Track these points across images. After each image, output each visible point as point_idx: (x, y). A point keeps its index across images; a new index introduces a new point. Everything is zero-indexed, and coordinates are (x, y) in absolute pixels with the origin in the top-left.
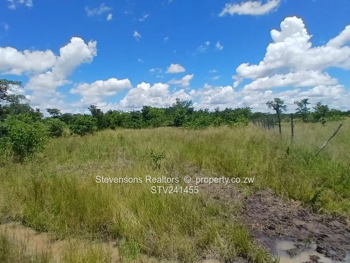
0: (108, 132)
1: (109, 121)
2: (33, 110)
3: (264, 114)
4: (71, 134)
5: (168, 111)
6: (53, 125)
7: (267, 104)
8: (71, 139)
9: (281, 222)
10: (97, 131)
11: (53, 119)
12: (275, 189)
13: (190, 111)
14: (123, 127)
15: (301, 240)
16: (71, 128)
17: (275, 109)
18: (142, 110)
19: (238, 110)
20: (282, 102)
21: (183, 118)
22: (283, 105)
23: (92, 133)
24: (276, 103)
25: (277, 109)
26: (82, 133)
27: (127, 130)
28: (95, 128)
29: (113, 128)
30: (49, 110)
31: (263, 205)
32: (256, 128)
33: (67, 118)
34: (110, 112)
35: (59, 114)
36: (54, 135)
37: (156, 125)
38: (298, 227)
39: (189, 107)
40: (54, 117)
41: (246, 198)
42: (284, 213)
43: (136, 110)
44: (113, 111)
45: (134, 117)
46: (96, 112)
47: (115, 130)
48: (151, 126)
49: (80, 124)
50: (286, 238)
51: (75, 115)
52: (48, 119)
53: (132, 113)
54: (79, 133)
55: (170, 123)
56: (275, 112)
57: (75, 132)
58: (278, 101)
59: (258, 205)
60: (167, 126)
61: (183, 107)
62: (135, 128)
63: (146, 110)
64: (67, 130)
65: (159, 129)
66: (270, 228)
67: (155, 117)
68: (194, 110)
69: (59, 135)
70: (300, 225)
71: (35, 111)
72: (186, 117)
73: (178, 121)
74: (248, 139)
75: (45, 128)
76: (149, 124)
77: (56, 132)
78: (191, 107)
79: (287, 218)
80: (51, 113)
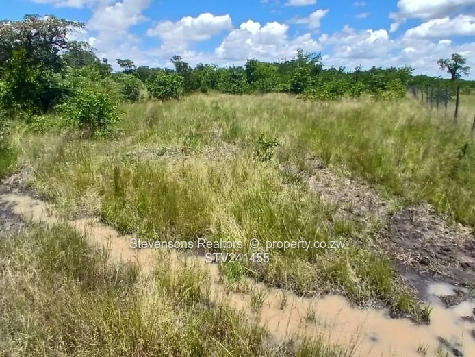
0: (199, 98)
1: (199, 81)
2: (99, 60)
3: (431, 79)
4: (150, 97)
5: (284, 68)
6: (127, 85)
7: (439, 62)
8: (150, 105)
9: (438, 255)
10: (183, 95)
11: (125, 75)
12: (437, 205)
13: (317, 70)
14: (218, 89)
15: (464, 285)
16: (149, 89)
17: (450, 71)
18: (246, 66)
19: (392, 70)
20: (463, 61)
21: (306, 79)
22: (464, 66)
23: (176, 98)
24: (453, 62)
25: (453, 70)
26: (164, 98)
27: (224, 96)
28: (181, 90)
29: (204, 91)
30: (119, 61)
31: (416, 227)
32: (417, 103)
33: (144, 74)
34: (201, 68)
35: (133, 68)
36: (129, 98)
37: (265, 90)
38: (462, 266)
39: (316, 63)
40: (127, 72)
41: (391, 214)
42: (445, 242)
44: (204, 65)
45: (234, 76)
46: (182, 67)
47: (208, 95)
48: (257, 91)
49: (161, 84)
50: (443, 279)
51: (153, 69)
52: (119, 74)
53: (231, 70)
54: (160, 98)
55: (284, 86)
56: (449, 76)
57: (154, 95)
58: (457, 59)
59: (409, 227)
60: (280, 91)
61: (307, 63)
62: (234, 92)
63: (252, 66)
64: (144, 92)
65: (269, 96)
66: (422, 262)
67: (263, 77)
68: (324, 68)
69: (134, 99)
70: (467, 264)
71: (102, 62)
72: (310, 80)
73: (298, 85)
74: (402, 121)
75: (117, 88)
76: (255, 88)
77: (131, 95)
78: (319, 63)
79: (447, 250)
80: (123, 65)
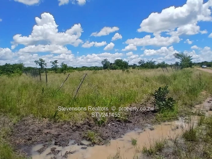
3: (33, 69)
7: (35, 62)
9: (36, 134)
12: (34, 114)
15: (47, 141)
17: (40, 65)
19: (15, 65)
20: (44, 61)
22: (45, 63)
24: (40, 62)
25: (41, 65)
31: (26, 126)
32: (27, 77)
38: (46, 134)
41: (15, 124)
42: (38, 127)
50: (38, 143)
56: (40, 67)
58: (41, 60)
59: (23, 127)
66: (29, 140)
70: (47, 132)
79: (40, 130)
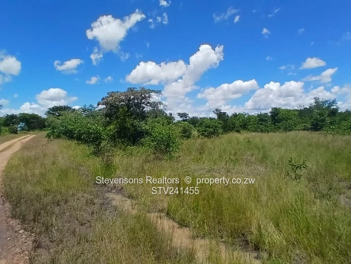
0: (234, 135)
1: (234, 124)
2: (167, 114)
4: (199, 136)
5: (303, 113)
6: (184, 128)
8: (199, 141)
10: (222, 134)
11: (183, 122)
13: (334, 113)
14: (249, 130)
16: (198, 131)
18: (271, 112)
21: (324, 120)
23: (218, 136)
26: (209, 136)
27: (253, 134)
28: (221, 131)
29: (238, 131)
30: (179, 114)
33: (194, 121)
34: (235, 115)
35: (188, 118)
36: (185, 137)
37: (288, 129)
39: (332, 107)
43: (263, 112)
44: (237, 114)
45: (261, 120)
46: (221, 115)
47: (240, 133)
48: (280, 130)
49: (206, 127)
51: (201, 118)
52: (179, 122)
53: (259, 116)
54: (206, 136)
55: (305, 126)
57: (203, 134)
60: (302, 130)
61: (324, 107)
62: (262, 131)
63: (276, 112)
64: (195, 133)
65: (292, 133)
67: (286, 119)
68: (339, 111)
69: (188, 137)
71: (168, 115)
72: (328, 120)
73: (317, 124)
75: (178, 131)
76: (279, 128)
77: (186, 134)
78: (335, 107)
80: (181, 117)
